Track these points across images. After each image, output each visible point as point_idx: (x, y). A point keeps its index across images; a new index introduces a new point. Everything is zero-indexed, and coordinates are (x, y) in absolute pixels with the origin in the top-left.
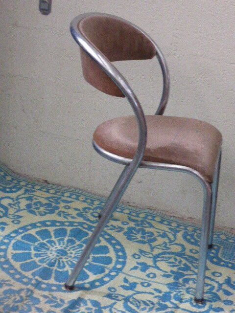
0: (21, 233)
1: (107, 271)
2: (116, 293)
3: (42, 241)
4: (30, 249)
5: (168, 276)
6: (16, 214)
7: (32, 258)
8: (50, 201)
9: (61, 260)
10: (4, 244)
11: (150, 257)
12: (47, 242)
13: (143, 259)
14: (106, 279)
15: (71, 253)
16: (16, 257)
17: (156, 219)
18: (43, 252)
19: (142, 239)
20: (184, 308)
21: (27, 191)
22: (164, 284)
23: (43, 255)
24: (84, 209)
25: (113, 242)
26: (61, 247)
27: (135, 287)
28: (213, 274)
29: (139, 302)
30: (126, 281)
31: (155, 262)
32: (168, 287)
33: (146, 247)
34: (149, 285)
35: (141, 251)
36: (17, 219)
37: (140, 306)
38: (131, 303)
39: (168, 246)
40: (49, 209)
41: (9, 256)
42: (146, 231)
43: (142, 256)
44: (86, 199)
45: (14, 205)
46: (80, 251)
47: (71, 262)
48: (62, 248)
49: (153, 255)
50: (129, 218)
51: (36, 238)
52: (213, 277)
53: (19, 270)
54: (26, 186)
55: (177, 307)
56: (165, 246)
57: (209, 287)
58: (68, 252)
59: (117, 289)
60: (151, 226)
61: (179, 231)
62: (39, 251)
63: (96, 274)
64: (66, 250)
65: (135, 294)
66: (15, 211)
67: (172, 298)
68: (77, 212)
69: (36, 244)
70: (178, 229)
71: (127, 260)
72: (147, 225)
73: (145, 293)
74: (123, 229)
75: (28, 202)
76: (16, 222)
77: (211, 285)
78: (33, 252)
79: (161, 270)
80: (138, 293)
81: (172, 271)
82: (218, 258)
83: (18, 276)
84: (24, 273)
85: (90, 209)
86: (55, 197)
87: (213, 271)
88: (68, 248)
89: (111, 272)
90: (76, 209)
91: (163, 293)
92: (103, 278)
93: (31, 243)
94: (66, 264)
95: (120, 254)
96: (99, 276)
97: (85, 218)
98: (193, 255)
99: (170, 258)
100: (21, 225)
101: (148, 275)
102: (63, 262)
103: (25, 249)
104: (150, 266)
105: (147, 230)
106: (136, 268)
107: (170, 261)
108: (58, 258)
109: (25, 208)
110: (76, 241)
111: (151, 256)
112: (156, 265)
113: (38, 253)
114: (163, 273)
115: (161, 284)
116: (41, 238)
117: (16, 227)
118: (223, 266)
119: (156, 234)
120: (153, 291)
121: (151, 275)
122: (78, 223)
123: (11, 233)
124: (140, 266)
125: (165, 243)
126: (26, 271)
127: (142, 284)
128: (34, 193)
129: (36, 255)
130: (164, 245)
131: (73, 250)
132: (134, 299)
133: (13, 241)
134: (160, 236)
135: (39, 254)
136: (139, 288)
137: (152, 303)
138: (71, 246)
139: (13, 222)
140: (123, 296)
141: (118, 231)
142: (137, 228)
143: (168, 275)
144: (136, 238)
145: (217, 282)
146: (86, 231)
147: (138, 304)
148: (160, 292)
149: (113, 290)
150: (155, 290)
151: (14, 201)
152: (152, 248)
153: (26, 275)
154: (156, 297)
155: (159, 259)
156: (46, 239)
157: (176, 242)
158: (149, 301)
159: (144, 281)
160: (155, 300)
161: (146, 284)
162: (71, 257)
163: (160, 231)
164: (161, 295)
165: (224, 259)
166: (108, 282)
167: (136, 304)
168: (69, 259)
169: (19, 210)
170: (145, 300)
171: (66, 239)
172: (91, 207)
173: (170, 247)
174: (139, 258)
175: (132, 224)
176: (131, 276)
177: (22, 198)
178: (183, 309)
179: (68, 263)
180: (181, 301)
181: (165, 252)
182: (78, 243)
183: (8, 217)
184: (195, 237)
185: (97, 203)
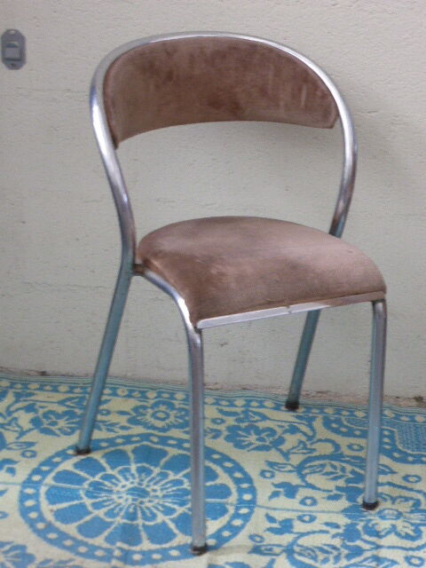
0: (48, 472)
1: (231, 510)
2: (265, 543)
3: (92, 479)
4: (79, 498)
5: (335, 498)
6: (22, 440)
7: (90, 513)
8: (68, 406)
9: (143, 506)
10: (29, 497)
11: (290, 471)
12: (102, 478)
13: (280, 478)
14: (237, 522)
15: (155, 491)
16: (63, 516)
17: (266, 404)
18: (105, 498)
19: (260, 443)
20: (390, 544)
21: (18, 396)
22: (337, 513)
23: (108, 503)
24: (136, 409)
25: (216, 456)
26: (132, 483)
27: (291, 526)
28: (406, 478)
29: (313, 551)
30: (271, 519)
31: (303, 477)
32: (347, 516)
33: (274, 456)
34: (312, 519)
35: (271, 464)
36: (28, 449)
37: (317, 556)
38: (300, 554)
39: (309, 447)
40: (74, 420)
41: (50, 517)
42: (261, 428)
43: (277, 472)
44: (131, 391)
45: (9, 424)
46: (166, 484)
47: (163, 506)
48: (136, 485)
49: (292, 466)
50: (221, 411)
51: (78, 475)
52: (409, 485)
53: (80, 537)
54: (11, 387)
55: (378, 547)
56: (305, 448)
57: (411, 503)
58: (148, 489)
59: (265, 536)
60: (264, 418)
61: (313, 418)
62: (96, 497)
63: (215, 518)
64: (143, 487)
65: (298, 538)
66: (16, 435)
67: (362, 533)
68: (125, 418)
69: (86, 485)
70: (311, 415)
71: (256, 484)
72: (257, 418)
73: (314, 532)
74: (219, 431)
75: (31, 415)
76: (28, 454)
77: (412, 499)
78: (88, 502)
79: (319, 489)
80: (302, 535)
81: (338, 488)
82: (400, 452)
83: (83, 549)
84: (90, 541)
85: (145, 408)
86: (73, 398)
87: (403, 474)
88: (145, 483)
89: (237, 509)
90: (122, 413)
91: (344, 528)
92: (229, 522)
93: (77, 487)
94: (155, 511)
95: (238, 475)
96: (223, 521)
97: (146, 425)
98: (356, 454)
99: (323, 466)
100: (41, 458)
101: (303, 502)
102: (148, 508)
103: (72, 499)
104: (298, 486)
105: (262, 425)
106: (275, 494)
107: (325, 471)
108: (137, 503)
109: (31, 426)
110: (152, 468)
111: (289, 468)
112: (306, 482)
113: (97, 500)
114: (326, 495)
115: (332, 512)
116: (88, 473)
117: (34, 463)
118: (413, 462)
119: (279, 431)
120: (325, 528)
121: (309, 502)
122: (138, 435)
123: (31, 475)
124: (281, 490)
125: (301, 442)
126: (92, 537)
127: (301, 519)
128: (32, 398)
129: (96, 506)
130: (302, 446)
131: (155, 484)
132: (302, 546)
133: (43, 490)
134: (286, 431)
135: (100, 502)
136: (299, 527)
137: (334, 548)
138: (149, 478)
139: (23, 455)
140: (279, 546)
141: (215, 437)
142: (243, 425)
143: (336, 495)
144: (251, 444)
145: (419, 492)
146: (159, 447)
147: (312, 553)
148: (337, 526)
149: (258, 539)
150: (327, 524)
151: (5, 418)
152: (286, 455)
153: (97, 544)
154: (334, 536)
155: (307, 471)
156: (97, 474)
157: (318, 437)
158: (328, 545)
159: (300, 513)
160: (337, 542)
161: (307, 518)
162: (157, 497)
163: (283, 424)
164: (341, 531)
165: (409, 452)
166: (243, 526)
167: (309, 554)
168: (156, 501)
169: (22, 433)
170: (320, 545)
171: (133, 467)
172: (145, 404)
173: (313, 447)
174: (273, 476)
175: (231, 421)
176: (275, 509)
177: (17, 410)
178: (389, 547)
179: (157, 509)
180: (378, 535)
181: (309, 457)
182: (157, 470)
183: (10, 449)
184: (345, 423)
185: (152, 395)
